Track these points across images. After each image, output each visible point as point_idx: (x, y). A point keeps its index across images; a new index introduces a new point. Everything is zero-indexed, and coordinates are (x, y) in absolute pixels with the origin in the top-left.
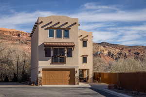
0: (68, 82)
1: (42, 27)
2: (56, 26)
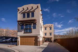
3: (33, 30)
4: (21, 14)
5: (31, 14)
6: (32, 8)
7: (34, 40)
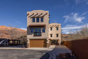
0: (43, 46)
1: (29, 17)
2: (37, 16)
3: (43, 34)
4: (30, 18)
5: (40, 19)
6: (42, 14)
7: (44, 43)
